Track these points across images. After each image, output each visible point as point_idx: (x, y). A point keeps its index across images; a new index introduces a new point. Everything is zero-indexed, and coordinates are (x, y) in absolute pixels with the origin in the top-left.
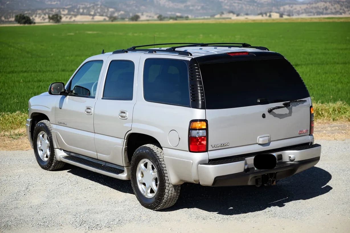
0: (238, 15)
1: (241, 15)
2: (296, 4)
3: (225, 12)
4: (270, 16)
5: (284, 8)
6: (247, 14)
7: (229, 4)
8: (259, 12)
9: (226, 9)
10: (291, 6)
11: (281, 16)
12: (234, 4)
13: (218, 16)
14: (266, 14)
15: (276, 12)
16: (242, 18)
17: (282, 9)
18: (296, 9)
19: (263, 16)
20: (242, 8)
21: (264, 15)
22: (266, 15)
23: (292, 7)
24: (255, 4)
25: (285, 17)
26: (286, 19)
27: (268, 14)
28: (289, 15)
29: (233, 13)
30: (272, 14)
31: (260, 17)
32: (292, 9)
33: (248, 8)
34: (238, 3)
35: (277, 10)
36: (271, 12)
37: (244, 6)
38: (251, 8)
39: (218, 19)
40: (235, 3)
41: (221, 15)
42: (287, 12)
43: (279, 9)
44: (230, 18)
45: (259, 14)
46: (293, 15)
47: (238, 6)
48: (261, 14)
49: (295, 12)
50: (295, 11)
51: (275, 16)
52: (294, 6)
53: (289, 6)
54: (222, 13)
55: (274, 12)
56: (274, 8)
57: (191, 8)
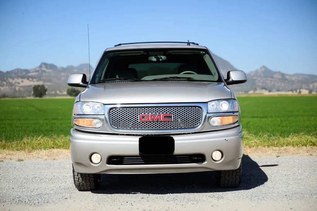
0: (270, 91)
1: (273, 91)
3: (258, 88)
4: (300, 92)
5: (313, 86)
6: (278, 90)
7: (262, 81)
8: (290, 88)
9: (259, 86)
11: (310, 92)
13: (251, 92)
15: (306, 89)
16: (275, 93)
17: (311, 86)
19: (293, 92)
20: (274, 85)
21: (295, 92)
22: (296, 91)
24: (287, 82)
25: (314, 93)
26: (315, 95)
27: (298, 91)
29: (265, 89)
30: (302, 90)
31: (290, 93)
33: (280, 85)
34: (271, 81)
35: (307, 87)
36: (300, 89)
37: (276, 83)
38: (283, 85)
39: (251, 94)
40: (267, 80)
41: (254, 91)
44: (262, 94)
45: (289, 91)
47: (271, 83)
48: (292, 90)
51: (305, 92)
54: (256, 89)
56: (304, 85)
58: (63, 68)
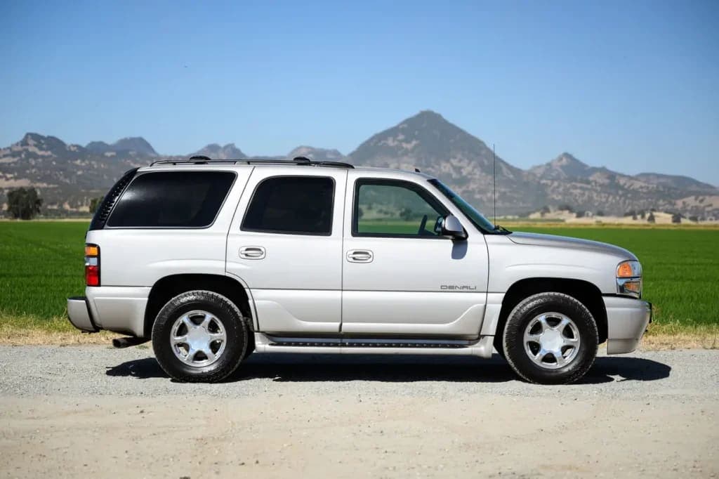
0: (580, 215)
1: (588, 216)
2: (711, 195)
3: (551, 208)
4: (652, 218)
5: (684, 203)
6: (601, 214)
7: (561, 189)
8: (629, 209)
9: (554, 202)
10: (701, 198)
11: (677, 219)
12: (572, 191)
13: (536, 216)
14: (643, 214)
15: (667, 212)
16: (591, 221)
17: (679, 204)
18: (711, 205)
19: (635, 218)
20: (590, 198)
21: (639, 217)
22: (643, 217)
23: (702, 201)
24: (620, 192)
25: (685, 221)
26: (688, 225)
27: (648, 215)
28: (694, 219)
29: (569, 208)
30: (655, 214)
31: (628, 221)
32: (701, 205)
33: (604, 200)
34: (581, 188)
35: (668, 207)
36: (653, 210)
37: (595, 195)
38: (611, 199)
39: (534, 220)
40: (575, 188)
41: (542, 214)
42: (690, 212)
43: (673, 205)
44: (563, 222)
45: (626, 215)
46: (703, 219)
47: (583, 194)
48: (632, 214)
49: (708, 212)
50: (710, 209)
51: (664, 219)
52: (708, 200)
53: (696, 199)
54: (546, 210)
55: (659, 211)
56: (661, 202)
57: (478, 196)
58: (79, 147)
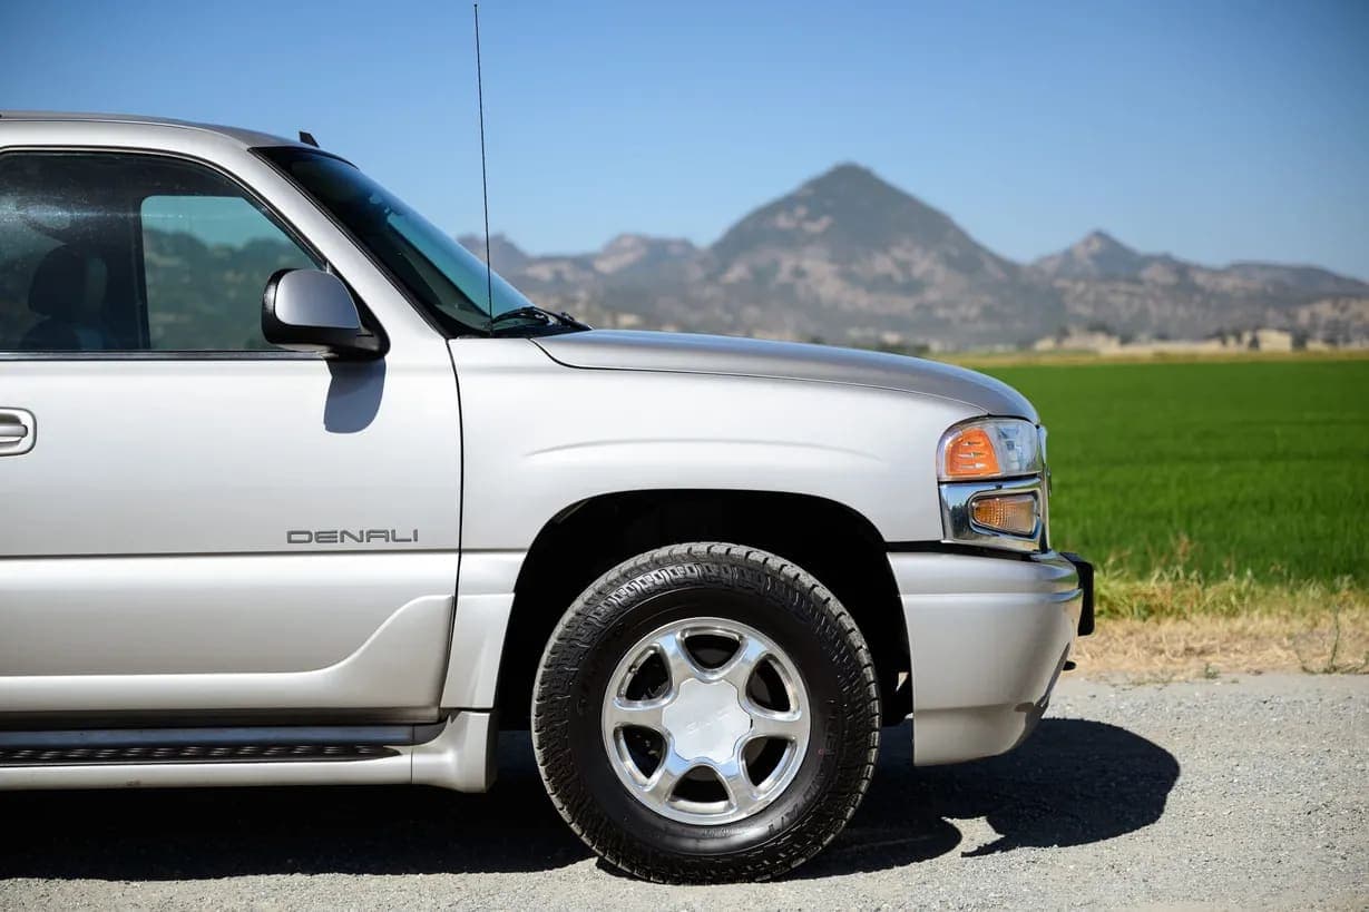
0: (1126, 340)
1: (1139, 341)
2: (1358, 297)
3: (1073, 329)
4: (1255, 343)
5: (1313, 316)
6: (1163, 337)
7: (1091, 297)
8: (1213, 328)
9: (1077, 318)
10: (1342, 303)
11: (1300, 341)
12: (1111, 298)
13: (1046, 344)
14: (1238, 336)
15: (1281, 329)
16: (1144, 350)
17: (1304, 316)
18: (1360, 316)
19: (1224, 342)
20: (1144, 311)
21: (1232, 341)
22: (1239, 339)
23: (1343, 310)
24: (1198, 298)
25: (1316, 346)
26: (1318, 353)
27: (1247, 337)
28: (1331, 341)
29: (1106, 329)
30: (1262, 334)
31: (1212, 348)
32: (1344, 317)
33: (1168, 312)
34: (1128, 293)
35: (1283, 321)
36: (1257, 328)
37: (1150, 304)
38: (1181, 311)
39: (1043, 353)
40: (1114, 292)
41: (1059, 341)
42: (1326, 328)
43: (1292, 317)
44: (1094, 353)
45: (1208, 337)
46: (1347, 340)
47: (1129, 304)
48: (1221, 336)
49: (1358, 329)
50: (1358, 323)
51: (1276, 342)
52: (1355, 307)
53: (1335, 305)
54: (1063, 333)
55: (1270, 329)
56: (1271, 314)
57: (941, 313)
58: (231, 250)
